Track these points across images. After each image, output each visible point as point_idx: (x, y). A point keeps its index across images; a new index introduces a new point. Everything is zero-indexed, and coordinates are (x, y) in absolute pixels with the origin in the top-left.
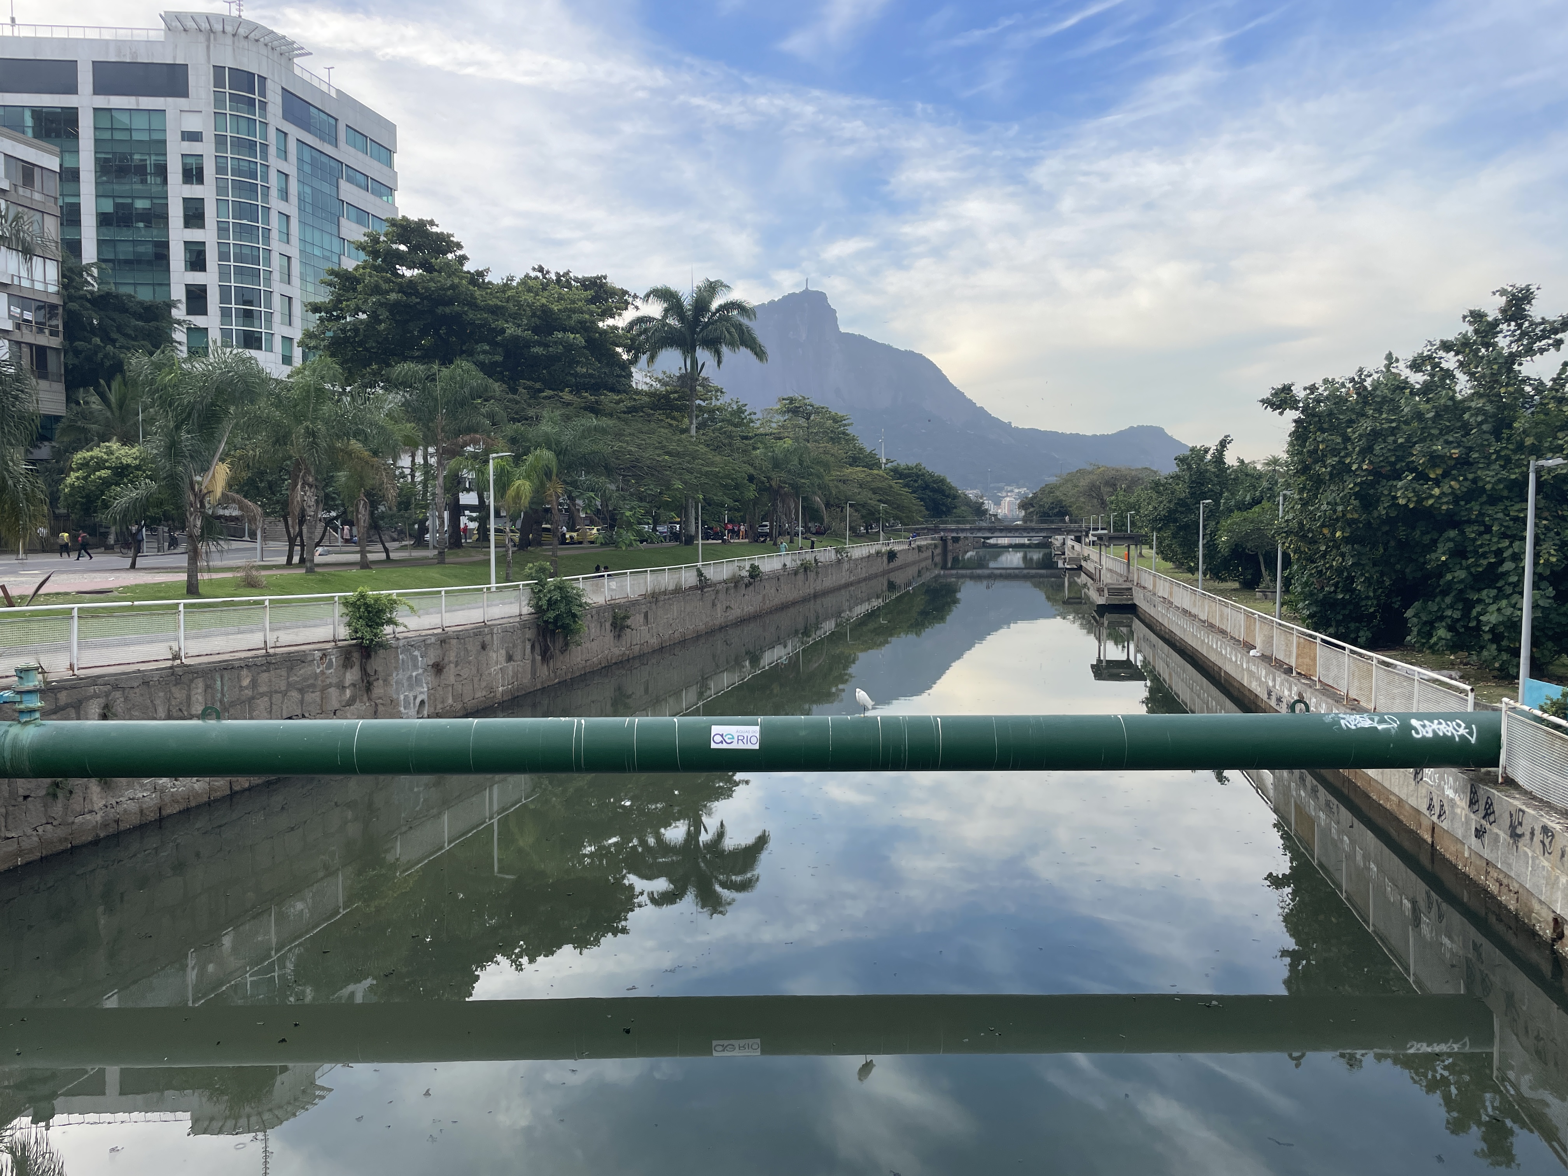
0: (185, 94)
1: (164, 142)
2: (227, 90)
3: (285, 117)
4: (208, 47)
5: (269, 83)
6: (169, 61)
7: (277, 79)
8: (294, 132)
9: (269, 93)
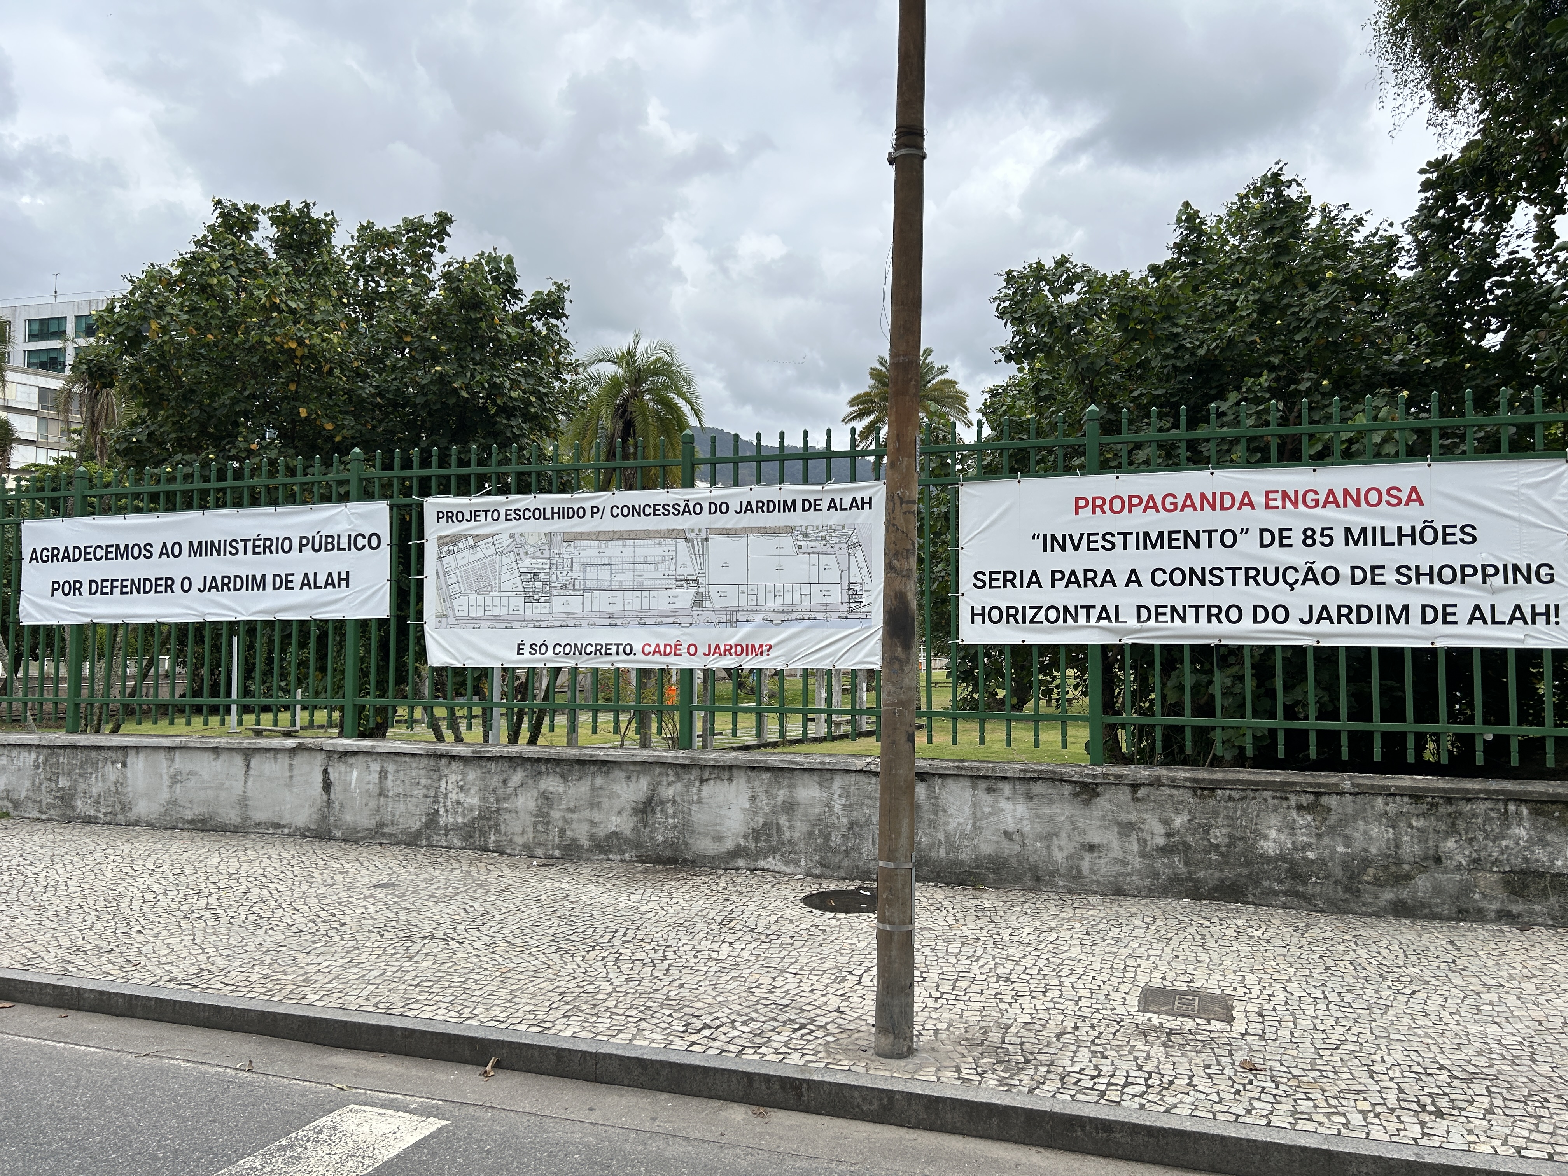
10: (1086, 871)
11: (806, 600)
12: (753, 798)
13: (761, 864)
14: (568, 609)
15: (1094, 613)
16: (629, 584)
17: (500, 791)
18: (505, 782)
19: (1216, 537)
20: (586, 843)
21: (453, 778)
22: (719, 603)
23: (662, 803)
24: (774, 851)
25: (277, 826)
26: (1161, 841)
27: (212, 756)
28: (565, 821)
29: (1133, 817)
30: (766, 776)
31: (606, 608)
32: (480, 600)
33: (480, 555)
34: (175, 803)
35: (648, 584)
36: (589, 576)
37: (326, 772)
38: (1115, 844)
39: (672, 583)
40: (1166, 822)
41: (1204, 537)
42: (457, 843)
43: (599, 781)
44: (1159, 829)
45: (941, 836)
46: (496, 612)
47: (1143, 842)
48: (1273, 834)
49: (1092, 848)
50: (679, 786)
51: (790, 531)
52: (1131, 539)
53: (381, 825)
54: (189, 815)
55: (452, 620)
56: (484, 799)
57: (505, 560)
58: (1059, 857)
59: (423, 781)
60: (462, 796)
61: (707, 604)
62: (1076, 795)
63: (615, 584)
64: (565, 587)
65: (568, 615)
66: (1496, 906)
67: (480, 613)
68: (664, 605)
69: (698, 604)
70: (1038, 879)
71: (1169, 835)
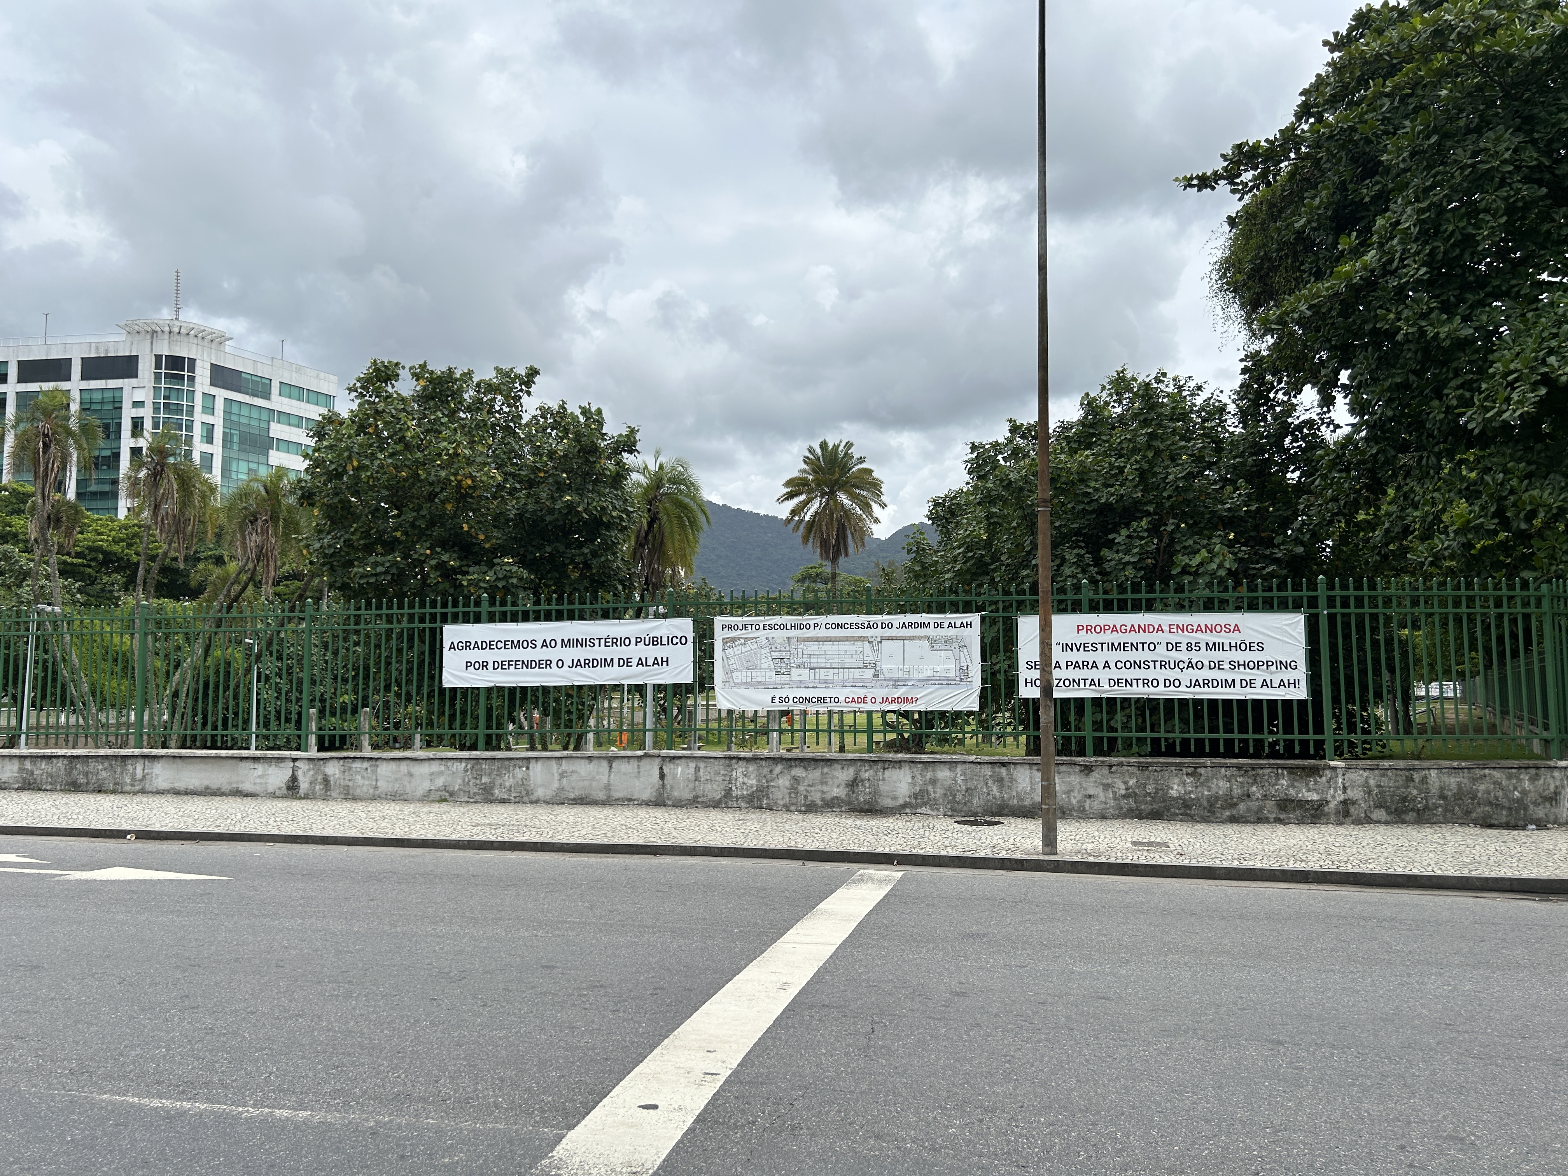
0: (136, 377)
1: (121, 408)
2: (163, 371)
3: (211, 384)
4: (152, 343)
5: (198, 363)
6: (127, 354)
7: (206, 358)
8: (221, 394)
9: (198, 370)
10: (1087, 808)
11: (936, 675)
12: (913, 777)
13: (919, 811)
14: (800, 678)
15: (1088, 682)
16: (836, 665)
17: (769, 777)
18: (771, 771)
19: (1146, 646)
20: (820, 803)
21: (740, 770)
22: (888, 676)
23: (862, 781)
24: (926, 804)
25: (630, 800)
26: (1123, 792)
27: (587, 761)
28: (807, 791)
29: (1110, 781)
30: (920, 766)
31: (823, 677)
32: (749, 673)
33: (748, 648)
34: (563, 789)
35: (846, 665)
36: (813, 660)
37: (661, 768)
38: (1101, 794)
39: (861, 665)
40: (1126, 783)
41: (1140, 646)
42: (743, 805)
43: (826, 770)
44: (1123, 786)
45: (1014, 794)
46: (758, 679)
47: (1114, 793)
48: (1175, 787)
49: (1090, 796)
50: (871, 772)
51: (928, 638)
52: (1105, 646)
53: (696, 797)
54: (572, 796)
55: (732, 684)
56: (759, 781)
57: (763, 651)
58: (1074, 801)
59: (722, 772)
60: (746, 780)
61: (881, 676)
62: (1081, 771)
63: (828, 665)
64: (799, 667)
65: (801, 681)
66: (1274, 816)
67: (749, 680)
68: (857, 676)
69: (876, 676)
70: (1064, 813)
71: (1127, 789)
